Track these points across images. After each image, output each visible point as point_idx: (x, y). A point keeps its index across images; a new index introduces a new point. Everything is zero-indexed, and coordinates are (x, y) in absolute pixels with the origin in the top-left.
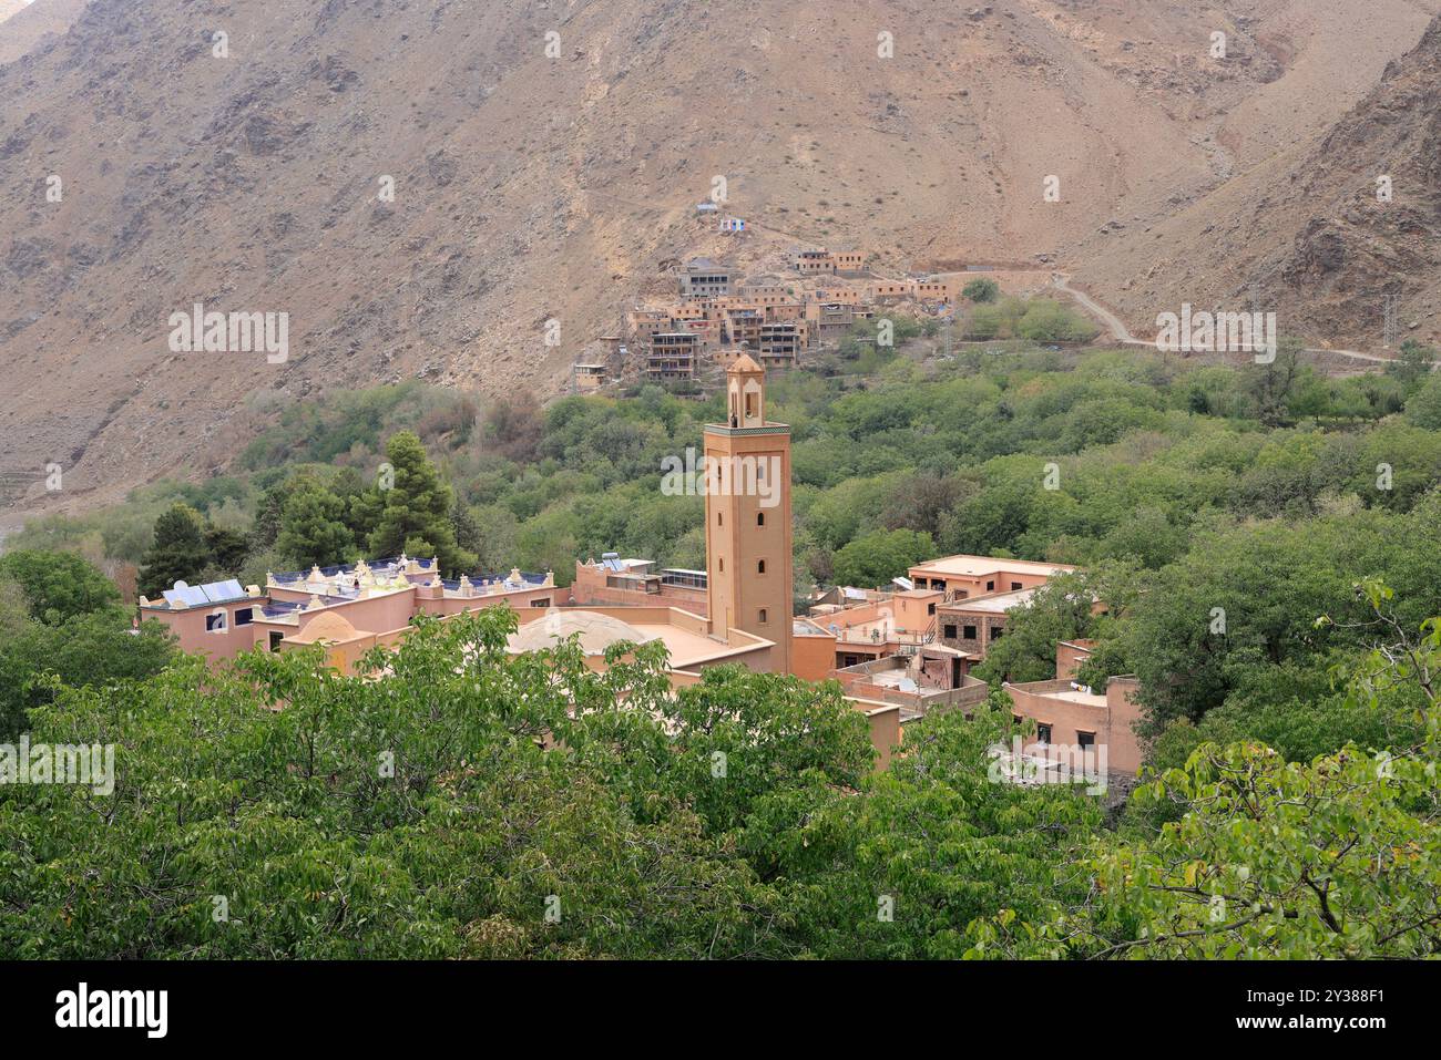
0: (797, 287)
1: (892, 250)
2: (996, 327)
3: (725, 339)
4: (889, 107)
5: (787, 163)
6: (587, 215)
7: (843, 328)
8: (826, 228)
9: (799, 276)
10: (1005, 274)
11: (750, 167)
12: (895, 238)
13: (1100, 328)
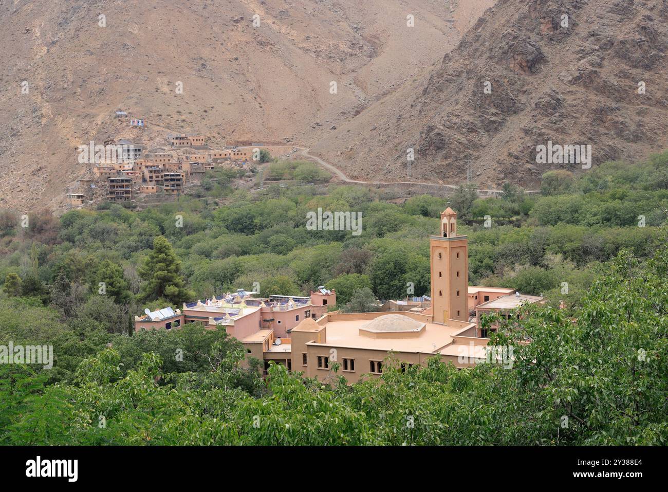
0: (174, 154)
1: (216, 135)
2: (282, 174)
3: (144, 180)
4: (203, 65)
5: (157, 91)
6: (52, 116)
7: (201, 174)
8: (182, 124)
9: (173, 148)
10: (271, 147)
11: (138, 93)
12: (216, 130)
13: (332, 175)
